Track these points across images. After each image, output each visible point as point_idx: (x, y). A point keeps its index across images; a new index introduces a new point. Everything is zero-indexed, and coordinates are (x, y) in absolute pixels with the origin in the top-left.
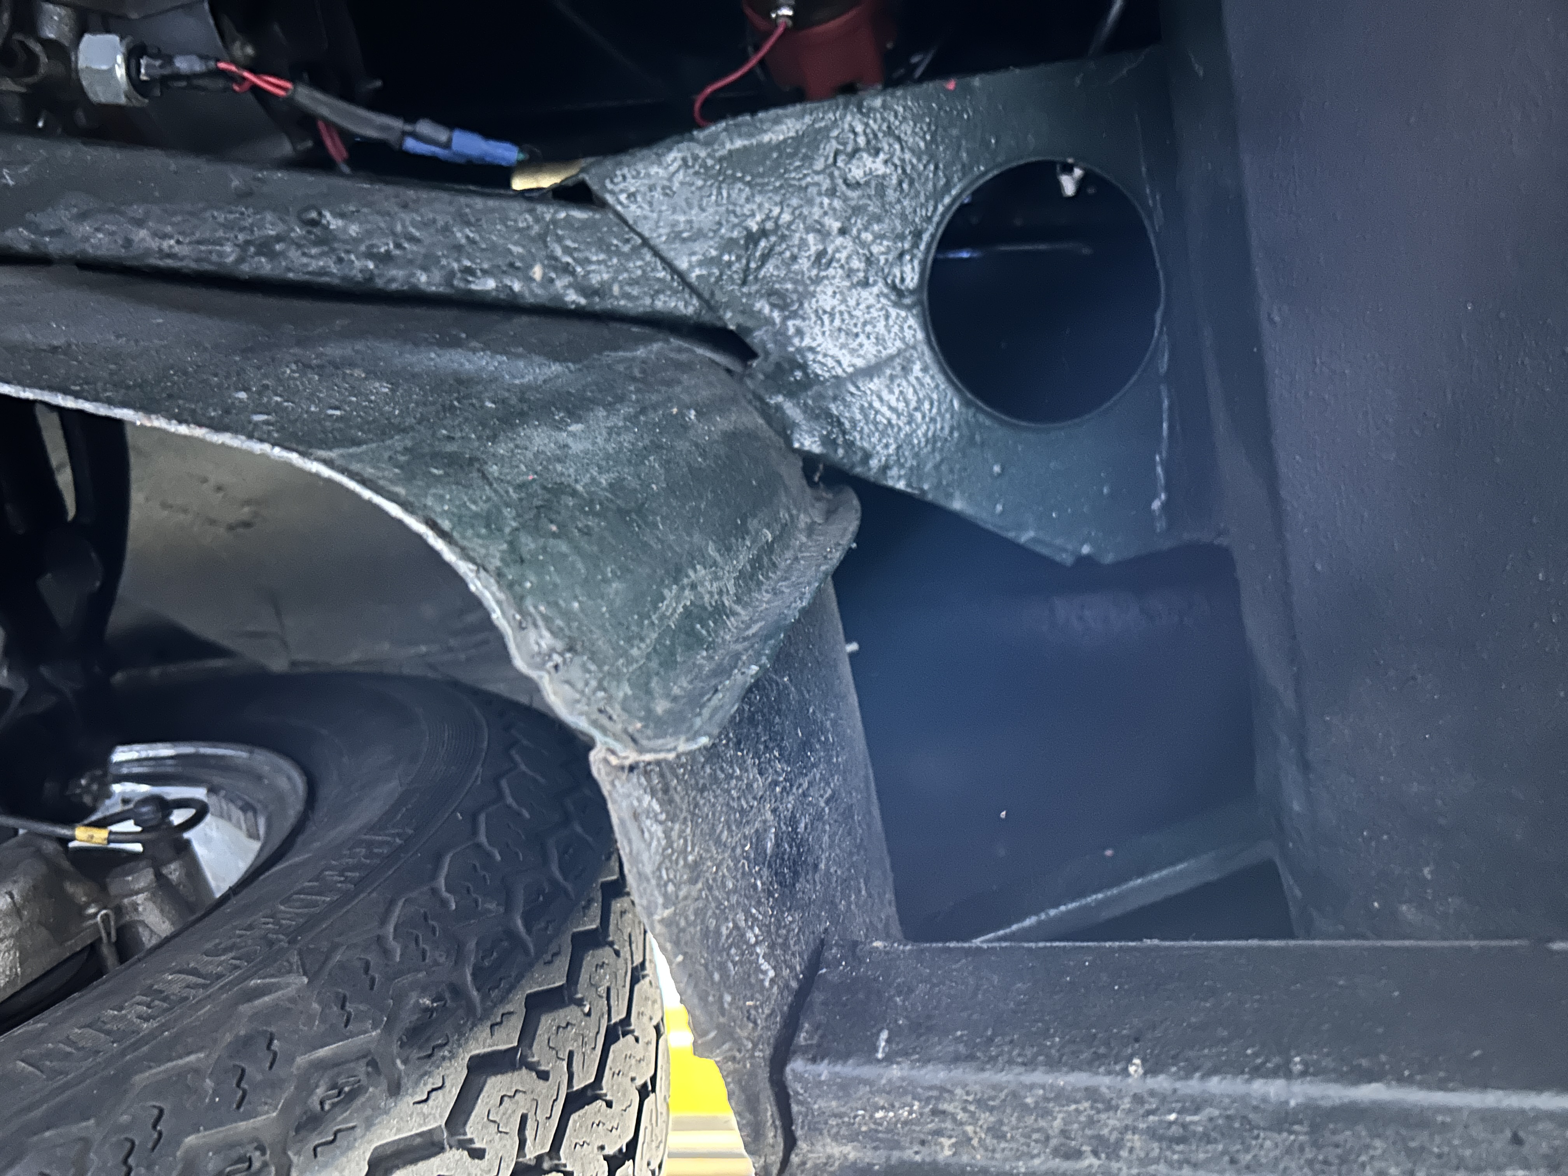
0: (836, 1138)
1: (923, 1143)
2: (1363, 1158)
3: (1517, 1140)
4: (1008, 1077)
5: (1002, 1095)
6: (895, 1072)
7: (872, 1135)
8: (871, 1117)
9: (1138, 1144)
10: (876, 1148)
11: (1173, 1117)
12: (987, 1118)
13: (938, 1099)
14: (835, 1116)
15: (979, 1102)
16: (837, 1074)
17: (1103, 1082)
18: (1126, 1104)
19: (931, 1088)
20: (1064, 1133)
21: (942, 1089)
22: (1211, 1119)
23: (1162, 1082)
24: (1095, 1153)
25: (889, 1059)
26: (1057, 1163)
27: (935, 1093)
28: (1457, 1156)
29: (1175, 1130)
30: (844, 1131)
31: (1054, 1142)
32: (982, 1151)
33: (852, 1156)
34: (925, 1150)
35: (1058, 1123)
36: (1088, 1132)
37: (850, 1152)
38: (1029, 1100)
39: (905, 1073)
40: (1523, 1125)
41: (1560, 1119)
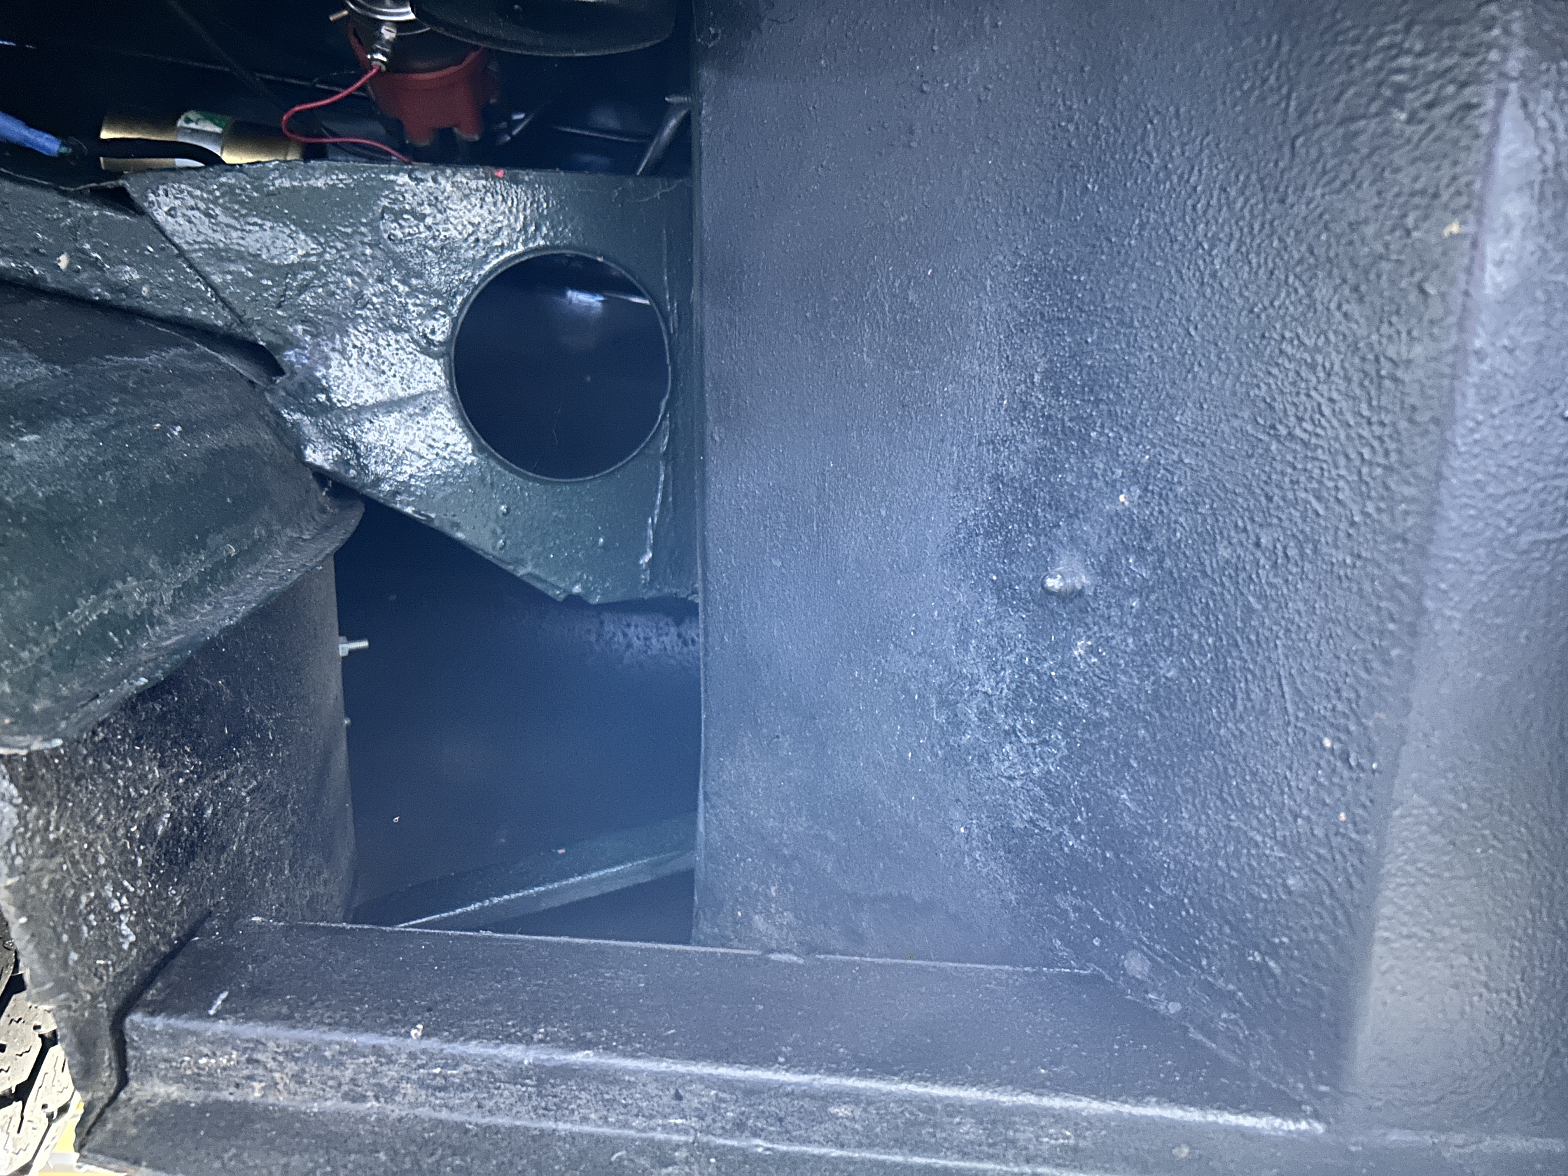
0: (164, 1079)
1: (237, 1086)
2: (573, 1106)
3: (678, 1097)
4: (311, 1035)
5: (306, 1049)
6: (221, 1026)
7: (196, 1079)
8: (196, 1063)
9: (410, 1091)
10: (197, 1089)
11: (437, 1071)
12: (292, 1067)
13: (253, 1050)
14: (165, 1061)
15: (286, 1053)
16: (169, 1026)
17: (387, 1042)
18: (403, 1059)
19: (248, 1041)
20: (353, 1080)
21: (258, 1042)
22: (466, 1073)
23: (433, 1044)
24: (377, 1098)
25: (218, 1016)
26: (347, 1105)
27: (251, 1045)
28: (638, 1107)
29: (440, 1081)
30: (171, 1074)
31: (345, 1088)
32: (285, 1094)
33: (175, 1096)
34: (238, 1092)
35: (349, 1073)
36: (372, 1081)
37: (175, 1091)
38: (328, 1054)
39: (228, 1028)
40: (683, 1085)
41: (707, 1082)
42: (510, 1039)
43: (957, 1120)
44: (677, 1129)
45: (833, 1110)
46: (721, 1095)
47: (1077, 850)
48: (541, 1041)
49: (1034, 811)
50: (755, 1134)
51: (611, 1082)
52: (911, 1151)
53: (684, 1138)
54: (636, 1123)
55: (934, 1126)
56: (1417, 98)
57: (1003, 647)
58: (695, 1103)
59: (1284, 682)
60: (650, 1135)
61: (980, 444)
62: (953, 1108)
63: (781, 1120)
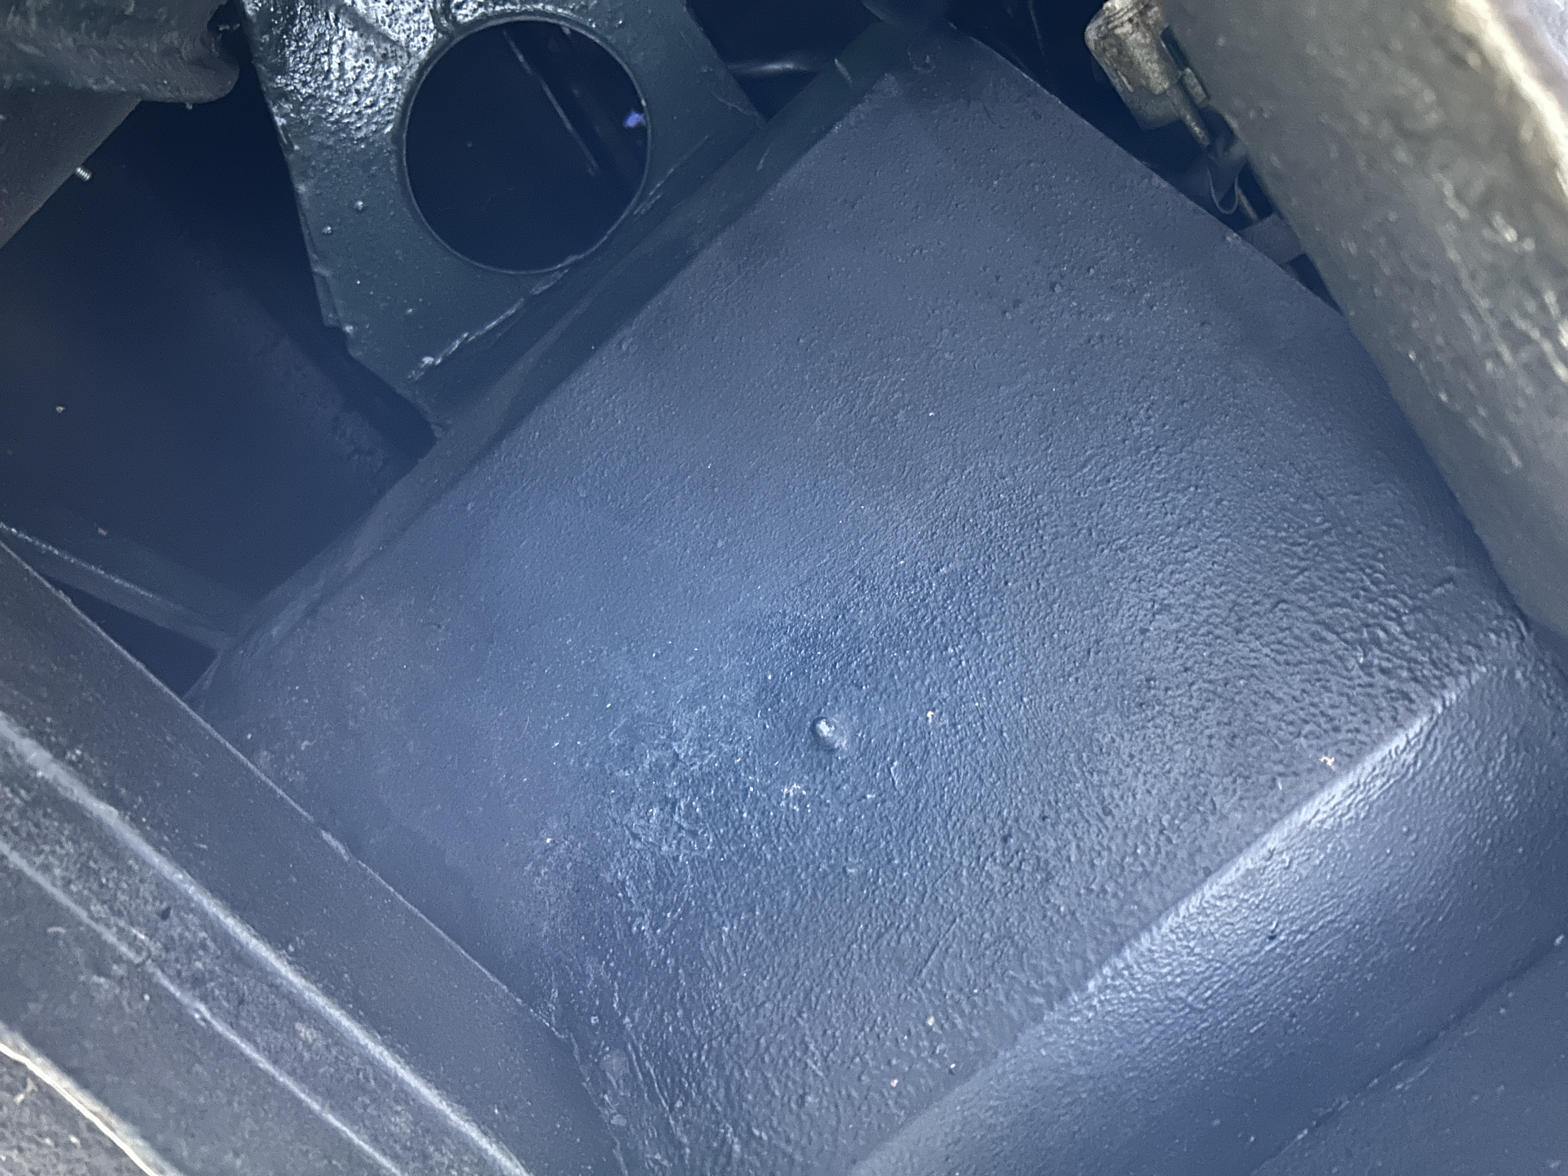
2: (46, 848)
3: (165, 915)
28: (114, 895)
40: (179, 908)
41: (208, 923)
42: (40, 736)
43: (399, 1108)
44: (132, 942)
45: (298, 1026)
46: (209, 943)
47: (643, 937)
48: (71, 763)
49: (632, 878)
50: (204, 999)
51: (110, 855)
52: (331, 1107)
53: (131, 955)
54: (96, 908)
55: (374, 1100)
56: (1380, 658)
57: (726, 733)
58: (176, 932)
59: (937, 951)
60: (100, 928)
61: (852, 571)
62: (404, 1096)
63: (241, 1002)
